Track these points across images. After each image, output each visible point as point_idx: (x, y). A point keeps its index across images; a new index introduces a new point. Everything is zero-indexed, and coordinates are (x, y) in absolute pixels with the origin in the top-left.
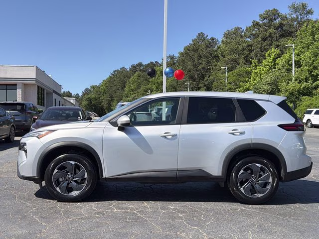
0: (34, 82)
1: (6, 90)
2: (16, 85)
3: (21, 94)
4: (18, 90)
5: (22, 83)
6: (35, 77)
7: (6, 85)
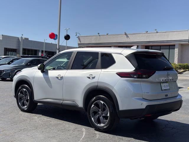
0: (188, 42)
1: (169, 49)
2: (175, 45)
3: (177, 52)
4: (176, 49)
5: (179, 44)
6: (188, 39)
7: (170, 46)
